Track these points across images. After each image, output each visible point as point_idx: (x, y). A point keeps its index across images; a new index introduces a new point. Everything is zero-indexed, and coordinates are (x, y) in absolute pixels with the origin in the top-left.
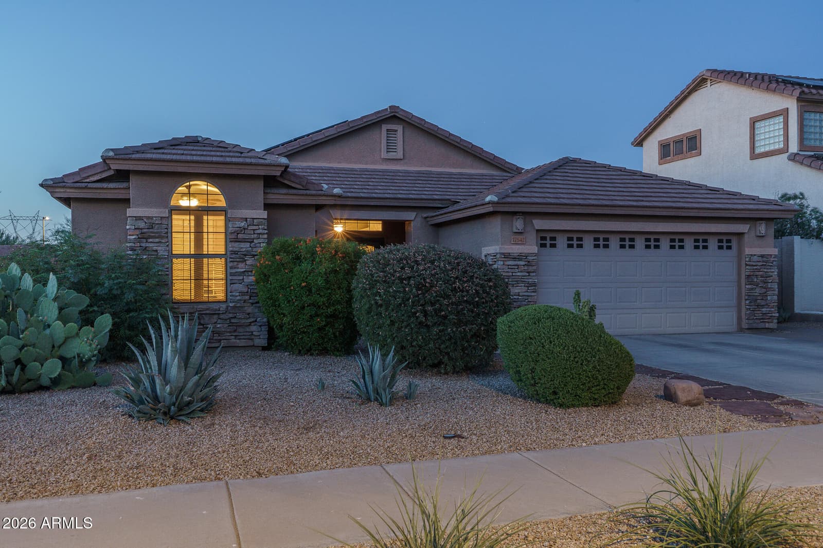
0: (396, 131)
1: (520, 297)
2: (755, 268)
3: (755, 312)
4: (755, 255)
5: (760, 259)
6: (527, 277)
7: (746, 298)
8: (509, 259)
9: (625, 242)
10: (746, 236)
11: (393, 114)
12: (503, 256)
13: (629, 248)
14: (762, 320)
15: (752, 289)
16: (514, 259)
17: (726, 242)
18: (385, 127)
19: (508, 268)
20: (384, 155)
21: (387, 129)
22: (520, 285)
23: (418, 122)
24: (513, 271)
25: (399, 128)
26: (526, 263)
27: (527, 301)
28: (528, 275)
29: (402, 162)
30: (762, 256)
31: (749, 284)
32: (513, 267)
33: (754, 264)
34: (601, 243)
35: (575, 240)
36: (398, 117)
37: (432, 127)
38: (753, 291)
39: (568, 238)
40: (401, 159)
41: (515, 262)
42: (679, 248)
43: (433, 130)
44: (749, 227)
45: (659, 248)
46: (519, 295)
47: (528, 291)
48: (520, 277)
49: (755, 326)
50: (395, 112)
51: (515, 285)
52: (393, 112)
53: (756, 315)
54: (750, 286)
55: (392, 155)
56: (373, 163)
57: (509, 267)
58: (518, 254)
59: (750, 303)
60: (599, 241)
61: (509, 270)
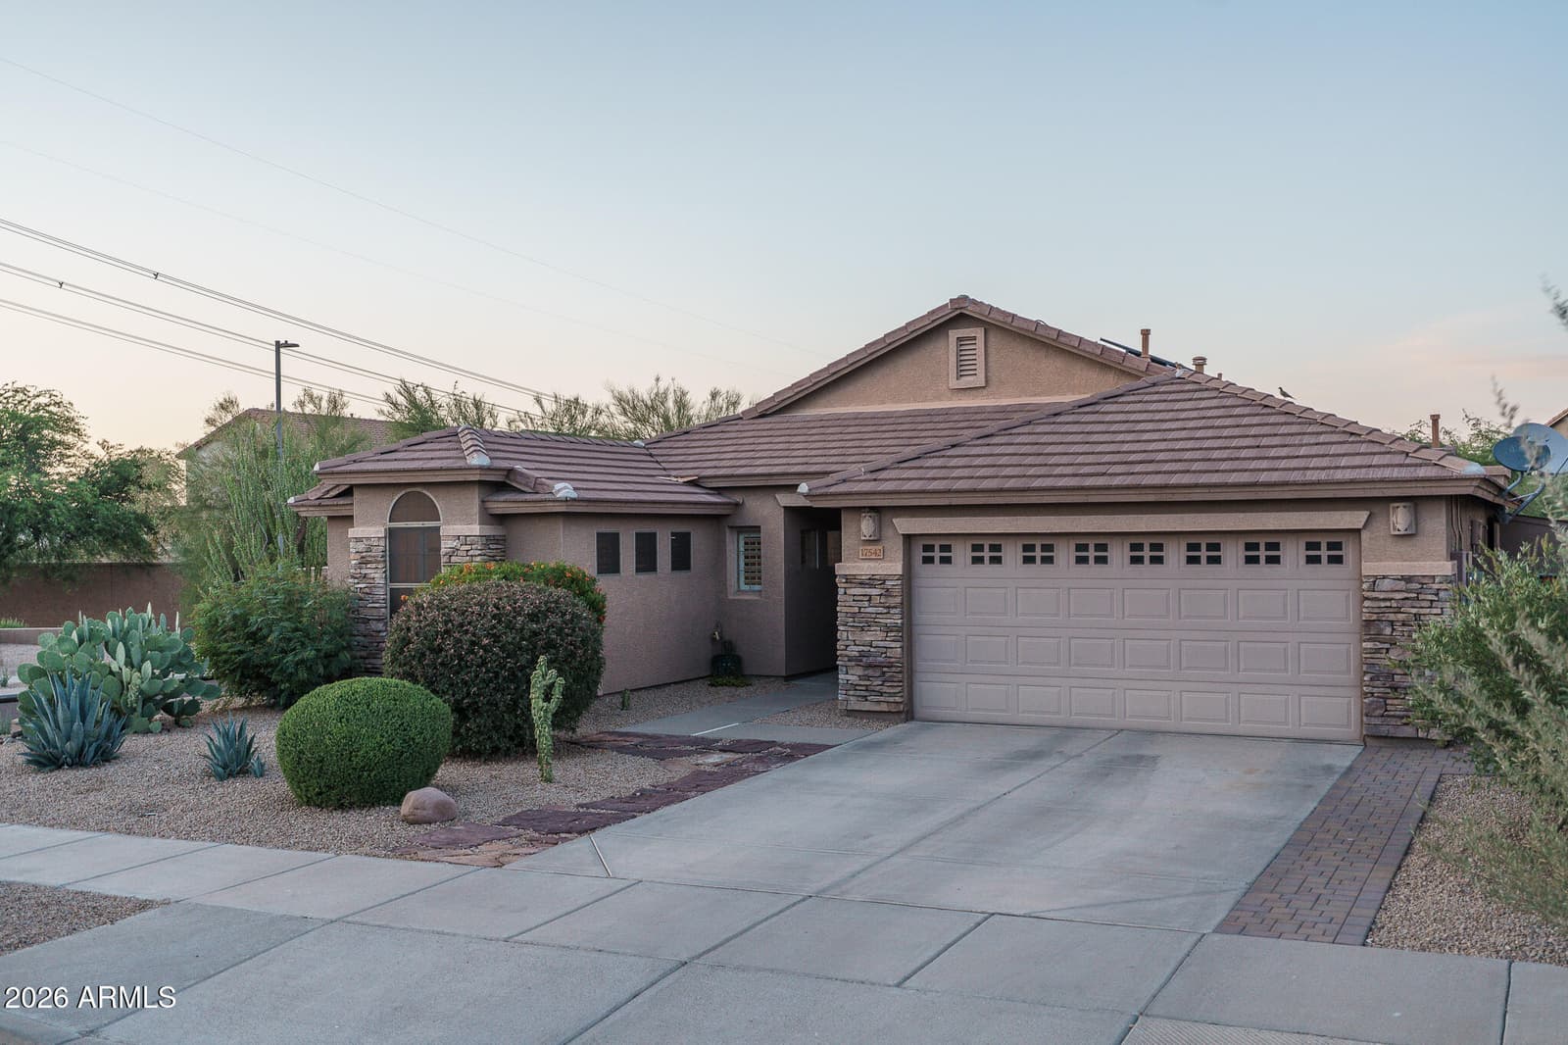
0: (974, 338)
1: (872, 650)
2: (1383, 604)
3: (1389, 702)
4: (1384, 577)
5: (1402, 585)
6: (885, 616)
7: (1364, 669)
8: (853, 585)
9: (1087, 551)
10: (1365, 535)
11: (958, 312)
12: (844, 581)
13: (1096, 562)
14: (1404, 721)
15: (1378, 651)
16: (862, 584)
17: (1326, 549)
18: (954, 334)
19: (854, 600)
20: (954, 383)
21: (958, 338)
22: (872, 629)
23: (1001, 319)
24: (860, 604)
25: (978, 333)
26: (883, 591)
27: (884, 655)
28: (885, 611)
29: (985, 392)
30: (1408, 579)
31: (1368, 640)
32: (861, 598)
33: (1382, 596)
34: (1038, 554)
35: (986, 550)
36: (968, 315)
37: (1025, 326)
38: (1379, 656)
39: (973, 545)
40: (983, 387)
41: (863, 590)
42: (1208, 563)
43: (1028, 331)
44: (1366, 517)
45: (1162, 563)
46: (871, 646)
47: (888, 639)
48: (873, 616)
49: (1384, 730)
50: (961, 308)
51: (866, 629)
52: (957, 309)
53: (1389, 708)
54: (1369, 645)
55: (966, 382)
56: (938, 398)
57: (856, 598)
58: (868, 577)
59: (1372, 679)
60: (1034, 551)
61: (853, 603)
